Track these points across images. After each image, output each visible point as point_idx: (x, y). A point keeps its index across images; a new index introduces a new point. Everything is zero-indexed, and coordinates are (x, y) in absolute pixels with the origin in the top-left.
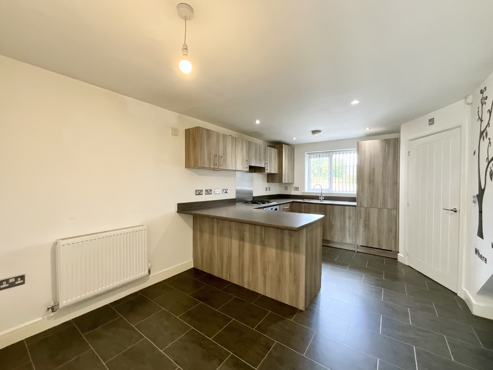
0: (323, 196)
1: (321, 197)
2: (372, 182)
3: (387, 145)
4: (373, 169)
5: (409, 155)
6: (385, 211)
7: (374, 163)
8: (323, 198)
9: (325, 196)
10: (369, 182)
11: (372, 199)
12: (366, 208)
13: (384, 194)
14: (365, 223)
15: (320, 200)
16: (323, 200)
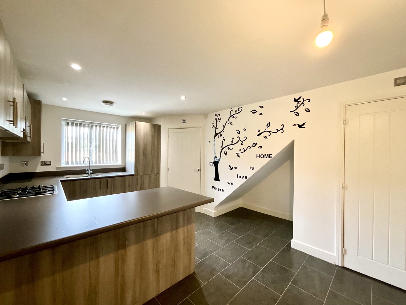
0: (91, 169)
1: (88, 170)
2: (145, 154)
3: (154, 129)
4: (146, 144)
5: (168, 138)
6: (153, 175)
7: (146, 140)
8: (92, 172)
9: (93, 169)
10: (143, 155)
11: (145, 168)
12: (141, 176)
13: (153, 164)
14: (140, 188)
15: (88, 174)
16: (91, 173)
